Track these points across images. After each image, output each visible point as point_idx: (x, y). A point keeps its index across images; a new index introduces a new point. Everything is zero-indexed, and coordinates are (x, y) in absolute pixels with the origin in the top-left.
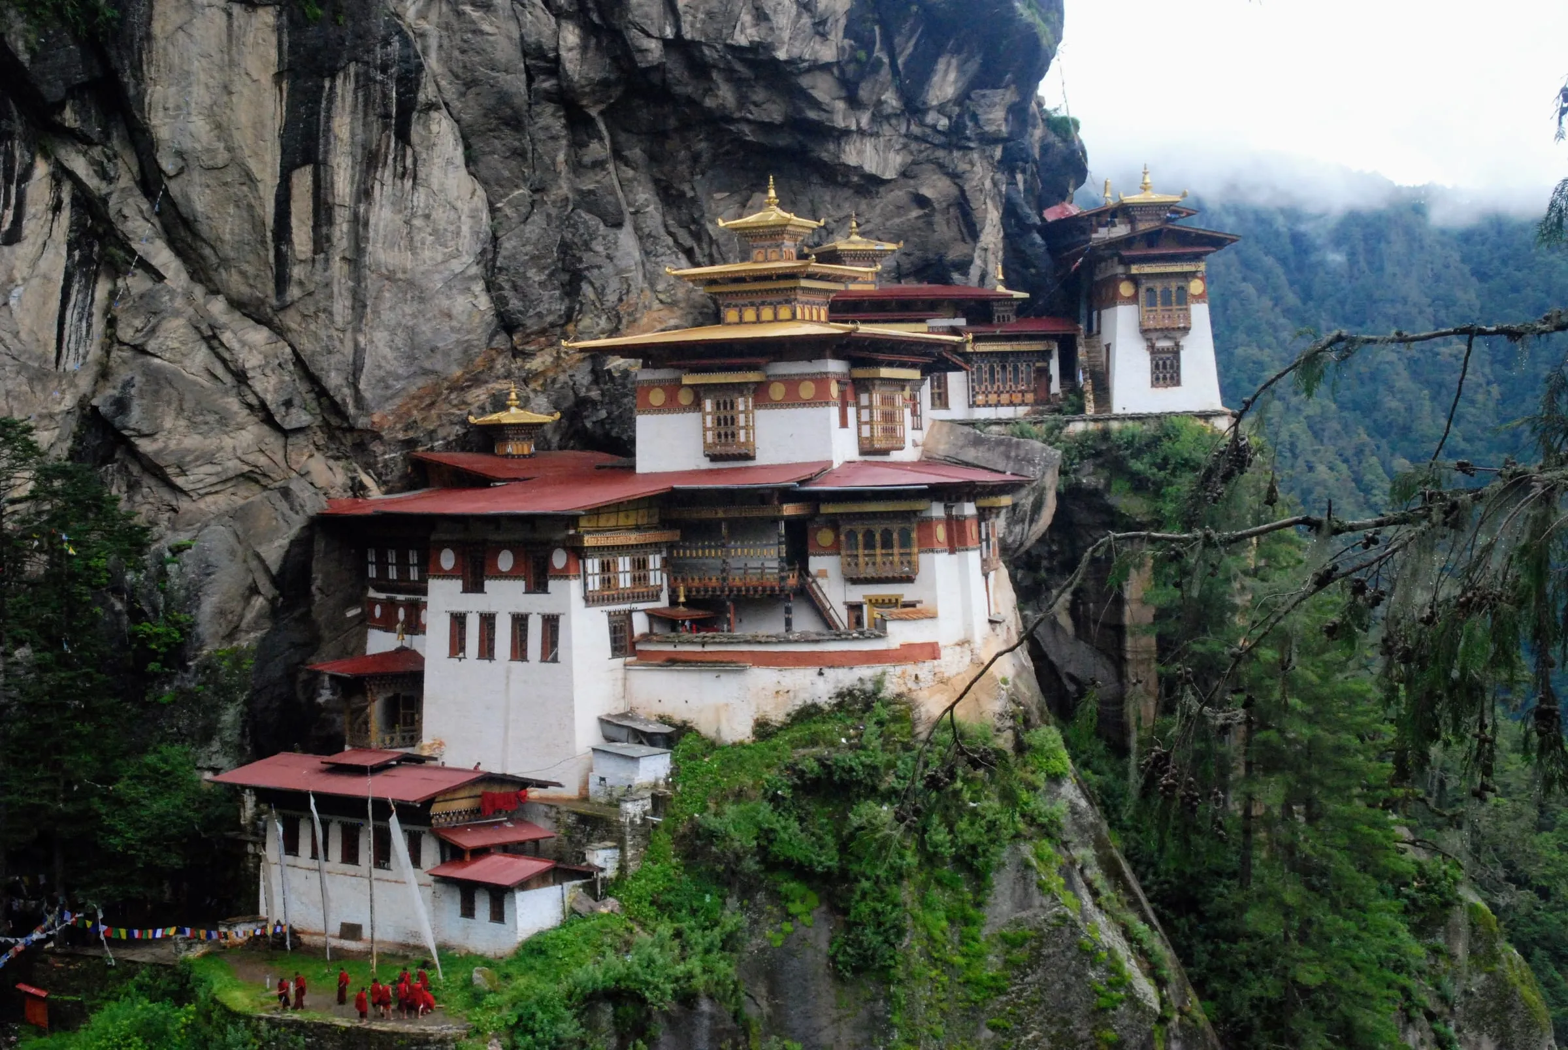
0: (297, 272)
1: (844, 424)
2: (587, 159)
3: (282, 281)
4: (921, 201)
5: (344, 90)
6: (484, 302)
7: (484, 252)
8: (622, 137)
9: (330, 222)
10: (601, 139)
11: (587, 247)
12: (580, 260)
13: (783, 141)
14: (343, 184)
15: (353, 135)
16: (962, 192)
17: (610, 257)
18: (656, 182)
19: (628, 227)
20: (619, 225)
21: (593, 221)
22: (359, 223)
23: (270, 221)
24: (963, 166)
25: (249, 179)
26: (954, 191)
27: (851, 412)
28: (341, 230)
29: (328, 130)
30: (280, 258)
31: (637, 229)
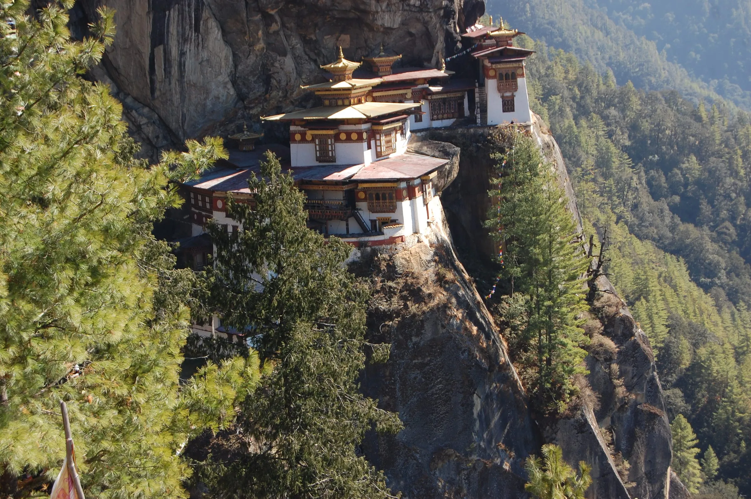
0: (158, 85)
1: (369, 147)
2: (271, 31)
3: (153, 90)
4: (411, 34)
5: (173, 14)
6: (232, 92)
7: (231, 72)
8: (285, 19)
9: (170, 66)
10: (276, 23)
11: (273, 65)
12: (270, 70)
13: (352, 15)
14: (174, 52)
15: (178, 32)
16: (427, 29)
17: (282, 69)
18: (300, 35)
19: (289, 56)
20: (285, 55)
21: (274, 55)
22: (181, 66)
23: (147, 67)
24: (427, 18)
25: (139, 53)
26: (424, 29)
27: (373, 142)
28: (175, 70)
29: (168, 32)
30: (152, 82)
31: (293, 54)
